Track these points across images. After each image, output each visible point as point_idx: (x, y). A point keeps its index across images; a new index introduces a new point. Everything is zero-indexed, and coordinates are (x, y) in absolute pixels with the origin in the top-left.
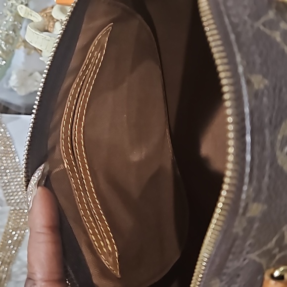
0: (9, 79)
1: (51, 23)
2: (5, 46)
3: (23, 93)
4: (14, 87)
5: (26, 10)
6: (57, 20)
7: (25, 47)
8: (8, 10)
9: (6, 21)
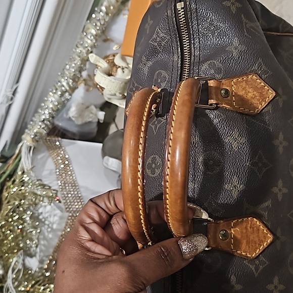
0: (69, 110)
1: (115, 69)
2: (72, 83)
3: (79, 122)
4: (73, 117)
5: (96, 58)
6: (119, 67)
7: (85, 85)
8: (77, 55)
9: (75, 64)
